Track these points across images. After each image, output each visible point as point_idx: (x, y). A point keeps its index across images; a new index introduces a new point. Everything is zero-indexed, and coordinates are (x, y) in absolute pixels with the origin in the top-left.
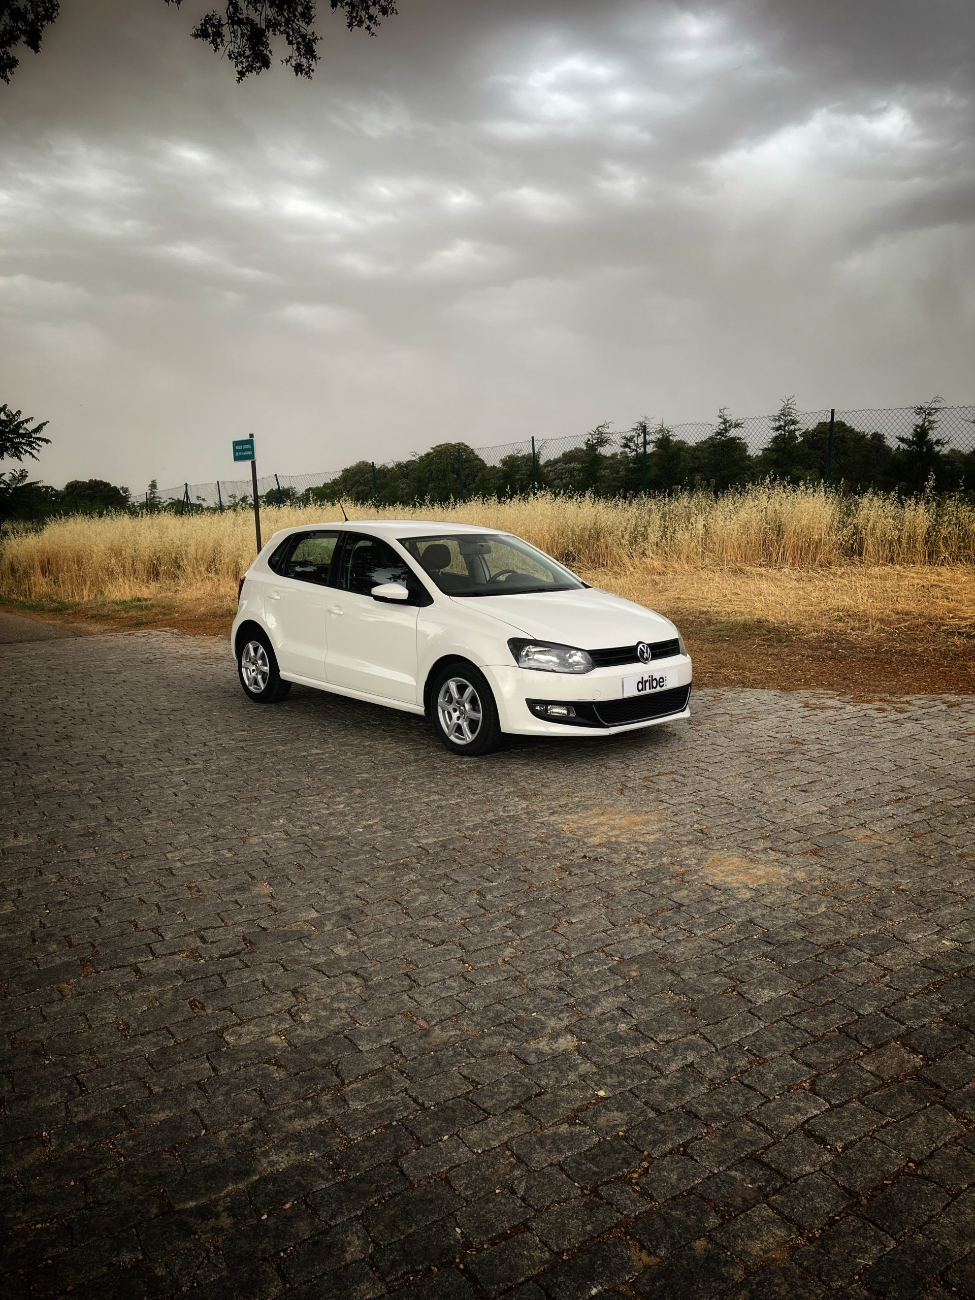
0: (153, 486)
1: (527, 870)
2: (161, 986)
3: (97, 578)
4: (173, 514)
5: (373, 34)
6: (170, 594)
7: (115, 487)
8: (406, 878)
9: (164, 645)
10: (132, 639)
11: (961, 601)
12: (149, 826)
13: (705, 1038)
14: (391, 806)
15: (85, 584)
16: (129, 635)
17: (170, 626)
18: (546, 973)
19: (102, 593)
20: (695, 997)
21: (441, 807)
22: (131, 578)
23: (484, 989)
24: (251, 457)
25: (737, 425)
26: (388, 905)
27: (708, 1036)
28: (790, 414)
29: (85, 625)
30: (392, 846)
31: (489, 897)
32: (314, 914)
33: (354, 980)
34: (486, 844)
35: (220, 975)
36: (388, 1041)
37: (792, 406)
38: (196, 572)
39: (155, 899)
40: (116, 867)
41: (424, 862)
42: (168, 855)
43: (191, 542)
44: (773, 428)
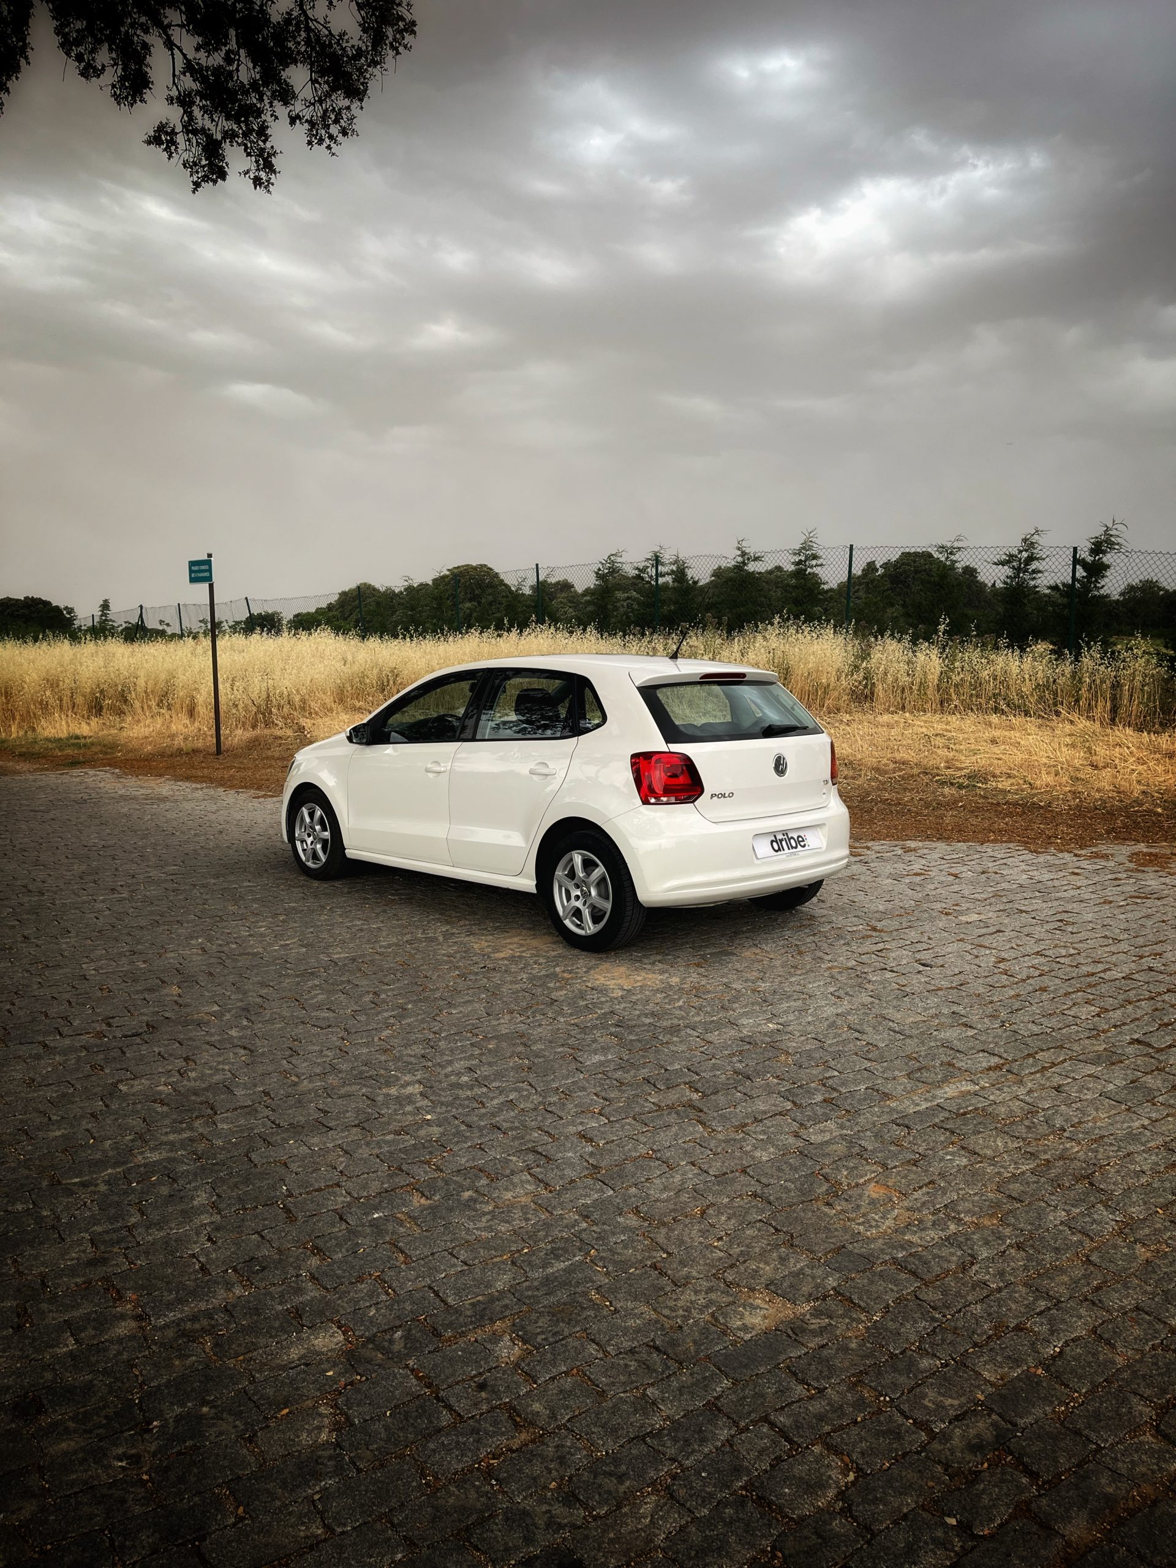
0: (105, 606)
1: (426, 977)
2: (65, 1056)
3: (28, 712)
4: (122, 641)
5: (333, 154)
6: (114, 731)
7: (57, 607)
8: (310, 983)
9: (102, 785)
10: (66, 779)
11: (961, 751)
12: (67, 943)
13: (530, 1085)
14: (312, 930)
15: (14, 719)
16: (63, 774)
17: (110, 765)
18: (414, 1047)
19: (34, 729)
20: (536, 1061)
21: (362, 930)
22: (70, 713)
23: (356, 1057)
24: (209, 579)
25: (756, 559)
26: (287, 1002)
27: (533, 1084)
28: (810, 548)
29: (11, 764)
30: (304, 959)
31: (383, 996)
32: (216, 1008)
33: (242, 1052)
34: (394, 958)
35: (120, 1048)
36: (262, 1089)
37: (813, 540)
38: (146, 707)
39: (66, 996)
40: (31, 974)
41: (331, 972)
42: (83, 966)
43: (141, 673)
44: (793, 563)
